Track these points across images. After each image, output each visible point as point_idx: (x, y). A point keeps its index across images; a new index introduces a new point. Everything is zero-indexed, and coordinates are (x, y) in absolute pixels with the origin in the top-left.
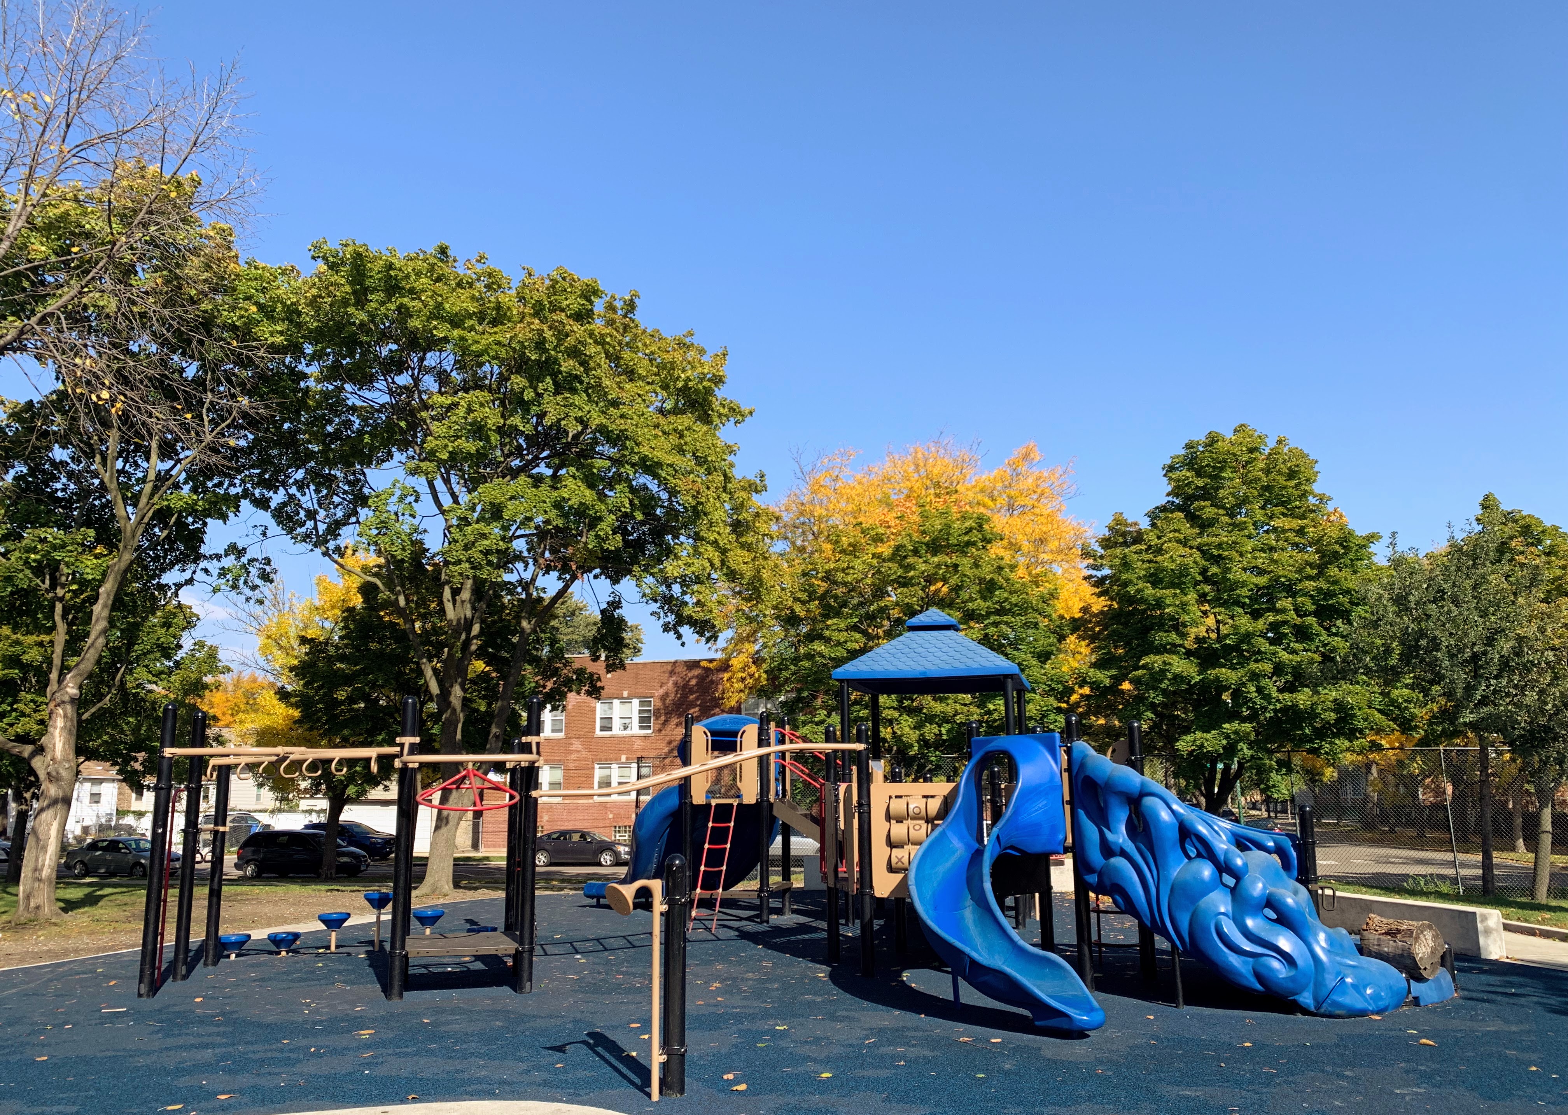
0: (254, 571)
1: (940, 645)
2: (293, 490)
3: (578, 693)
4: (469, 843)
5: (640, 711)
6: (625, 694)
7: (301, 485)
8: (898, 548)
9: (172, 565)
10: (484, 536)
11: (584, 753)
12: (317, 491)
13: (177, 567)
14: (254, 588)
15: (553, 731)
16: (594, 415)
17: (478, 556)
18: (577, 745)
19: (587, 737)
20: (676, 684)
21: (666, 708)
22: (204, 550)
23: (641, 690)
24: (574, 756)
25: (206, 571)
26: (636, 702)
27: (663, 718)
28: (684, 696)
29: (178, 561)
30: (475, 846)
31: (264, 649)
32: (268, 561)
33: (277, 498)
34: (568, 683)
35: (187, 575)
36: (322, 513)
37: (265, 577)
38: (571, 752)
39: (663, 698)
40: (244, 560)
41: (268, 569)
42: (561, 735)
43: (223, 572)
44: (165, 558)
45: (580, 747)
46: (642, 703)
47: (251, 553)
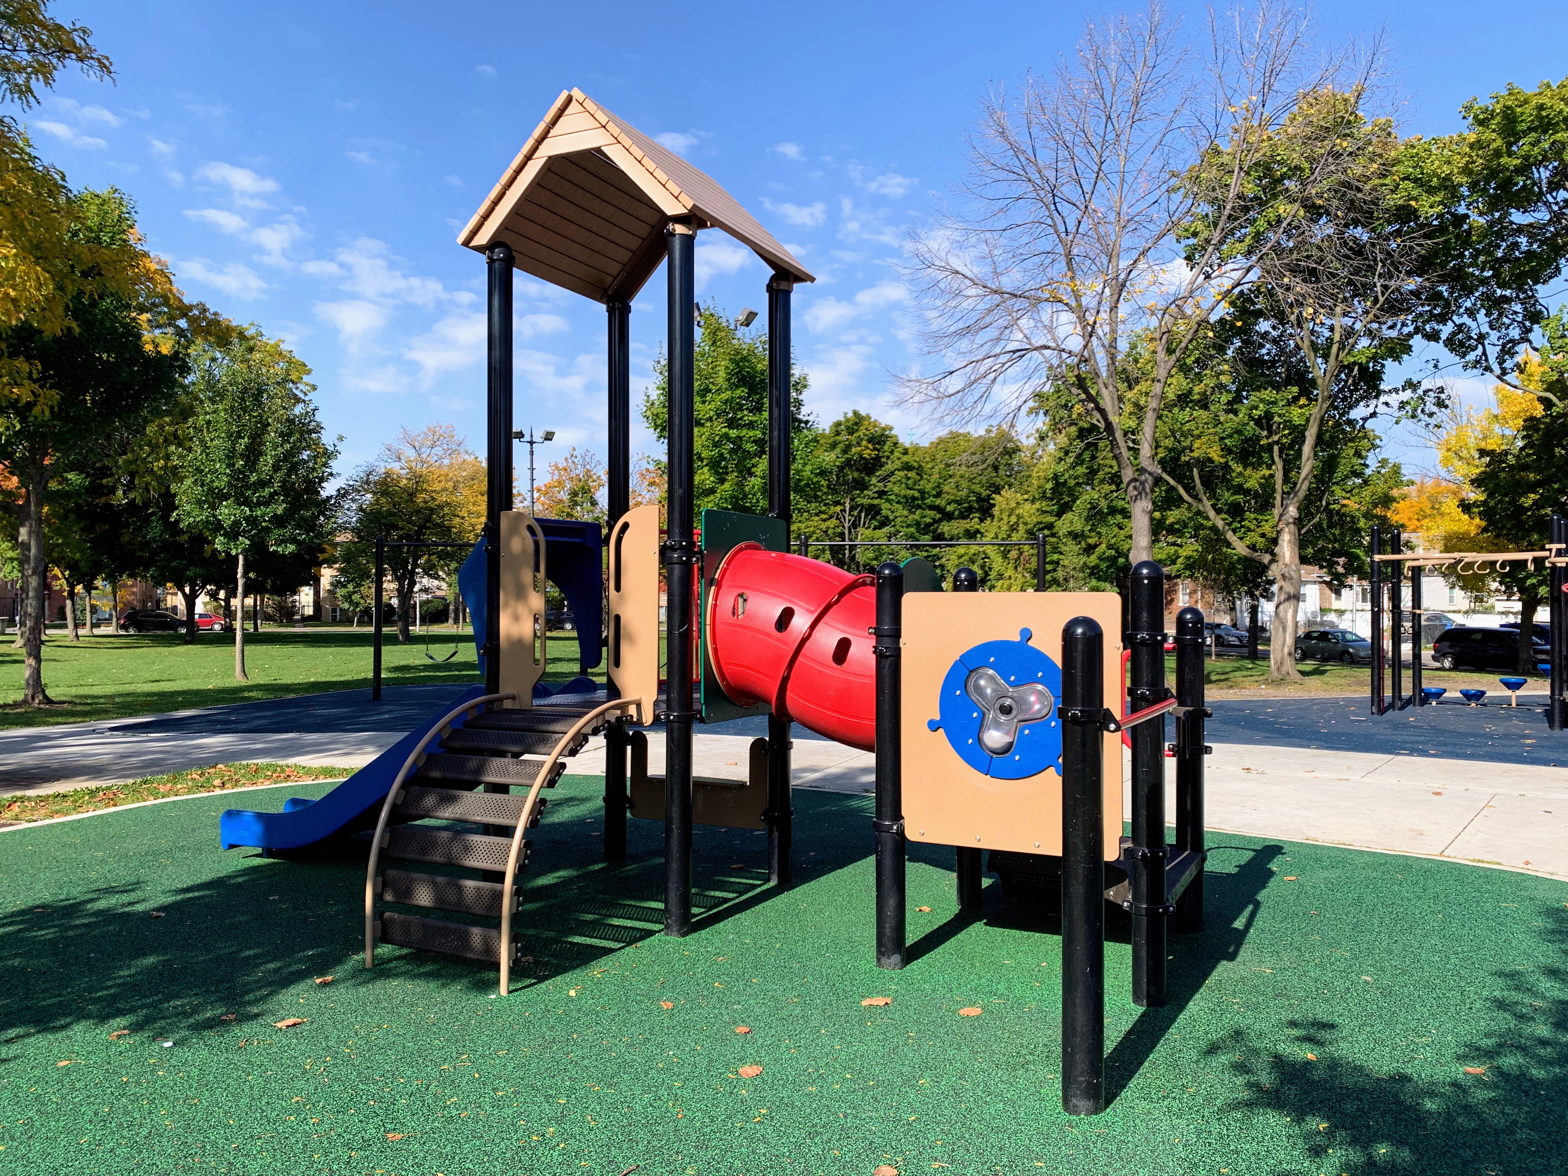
0: (1429, 401)
2: (1463, 319)
7: (1471, 313)
9: (1357, 402)
12: (1488, 314)
13: (1362, 404)
14: (1431, 415)
22: (1383, 386)
25: (1387, 404)
29: (1362, 398)
31: (1445, 462)
32: (1442, 390)
33: (1446, 330)
35: (1371, 410)
37: (1441, 404)
40: (1420, 392)
41: (1443, 396)
43: (1402, 405)
44: (1351, 397)
47: (1425, 385)
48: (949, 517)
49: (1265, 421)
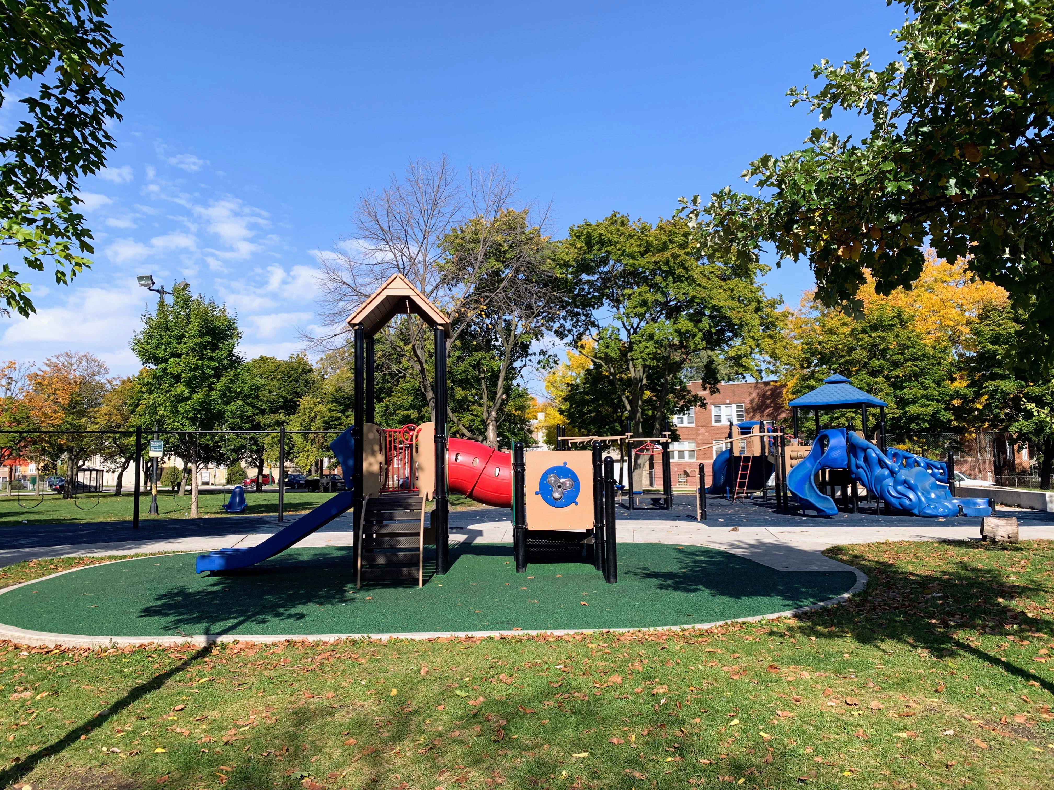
0: (551, 360)
1: (837, 390)
2: (562, 321)
3: (695, 406)
4: (648, 483)
5: (737, 411)
6: (728, 402)
7: (565, 318)
8: (853, 330)
9: (517, 359)
10: (647, 347)
11: (707, 435)
12: (572, 320)
13: (520, 360)
14: (551, 368)
15: (689, 423)
16: (690, 290)
17: (645, 356)
18: (702, 430)
19: (708, 426)
20: (758, 394)
21: (753, 408)
22: (530, 352)
23: (737, 399)
24: (701, 437)
25: (530, 360)
26: (734, 406)
27: (752, 414)
28: (763, 402)
29: (519, 357)
30: (651, 484)
31: (547, 388)
32: (556, 356)
33: (556, 326)
34: (690, 402)
35: (524, 363)
36: (575, 330)
37: (555, 362)
38: (699, 434)
39: (752, 401)
40: (547, 356)
41: (556, 359)
42: (693, 425)
43: (539, 362)
44: (514, 356)
45: (704, 432)
46: (738, 407)
47: (549, 353)
48: (263, 412)
49: (477, 366)
